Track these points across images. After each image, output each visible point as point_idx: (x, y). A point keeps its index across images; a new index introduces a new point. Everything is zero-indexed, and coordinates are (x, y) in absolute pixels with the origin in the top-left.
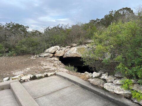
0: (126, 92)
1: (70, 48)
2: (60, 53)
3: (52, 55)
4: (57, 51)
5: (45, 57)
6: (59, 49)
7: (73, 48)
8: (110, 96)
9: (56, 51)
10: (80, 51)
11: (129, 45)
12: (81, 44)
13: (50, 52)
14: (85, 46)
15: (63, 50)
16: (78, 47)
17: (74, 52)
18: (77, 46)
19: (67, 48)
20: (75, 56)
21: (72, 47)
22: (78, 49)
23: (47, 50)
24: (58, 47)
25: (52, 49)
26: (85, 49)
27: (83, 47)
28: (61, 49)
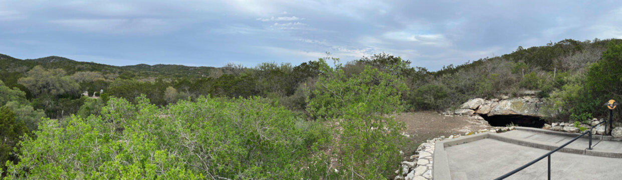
0: (577, 128)
1: (498, 101)
2: (485, 110)
3: (473, 112)
4: (481, 106)
5: (463, 114)
6: (483, 103)
7: (504, 102)
8: (568, 133)
9: (479, 106)
10: (516, 107)
11: (577, 101)
12: (515, 95)
13: (471, 107)
14: (522, 100)
15: (489, 105)
16: (513, 101)
17: (507, 107)
18: (509, 99)
19: (494, 101)
20: (508, 114)
21: (501, 99)
22: (513, 103)
23: (465, 105)
24: (482, 100)
25: (473, 103)
26: (524, 103)
27: (519, 100)
28: (487, 104)
